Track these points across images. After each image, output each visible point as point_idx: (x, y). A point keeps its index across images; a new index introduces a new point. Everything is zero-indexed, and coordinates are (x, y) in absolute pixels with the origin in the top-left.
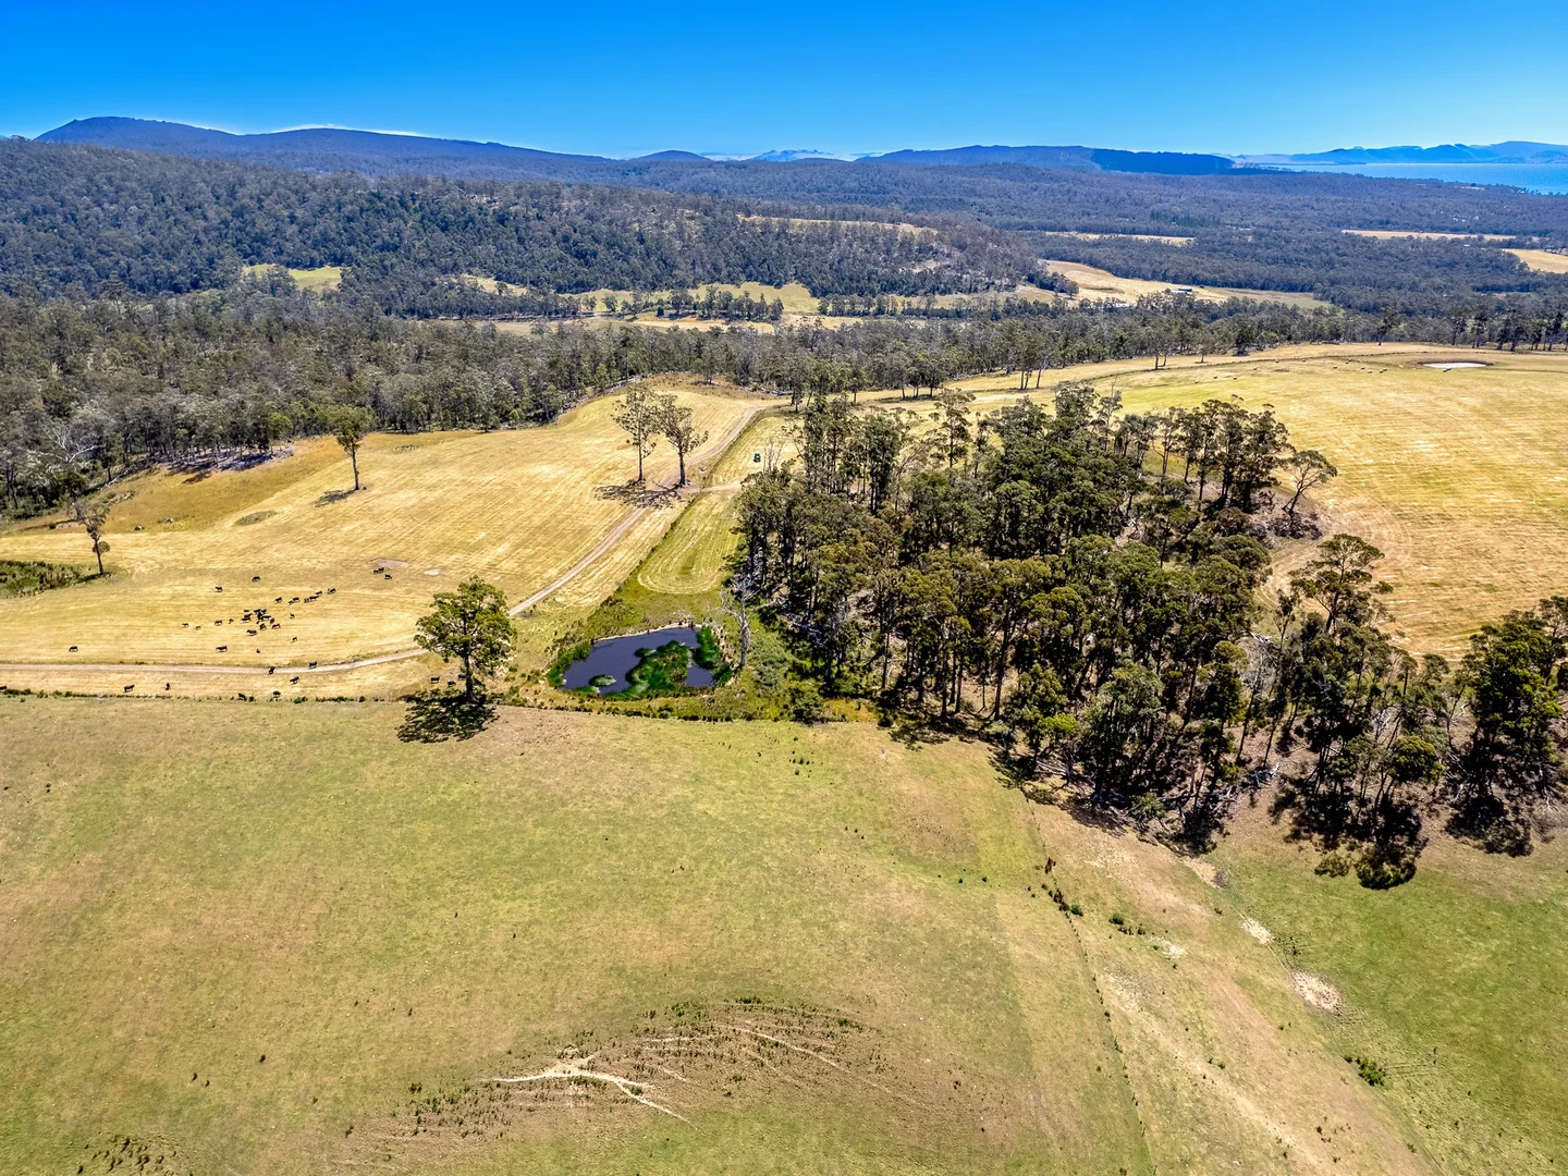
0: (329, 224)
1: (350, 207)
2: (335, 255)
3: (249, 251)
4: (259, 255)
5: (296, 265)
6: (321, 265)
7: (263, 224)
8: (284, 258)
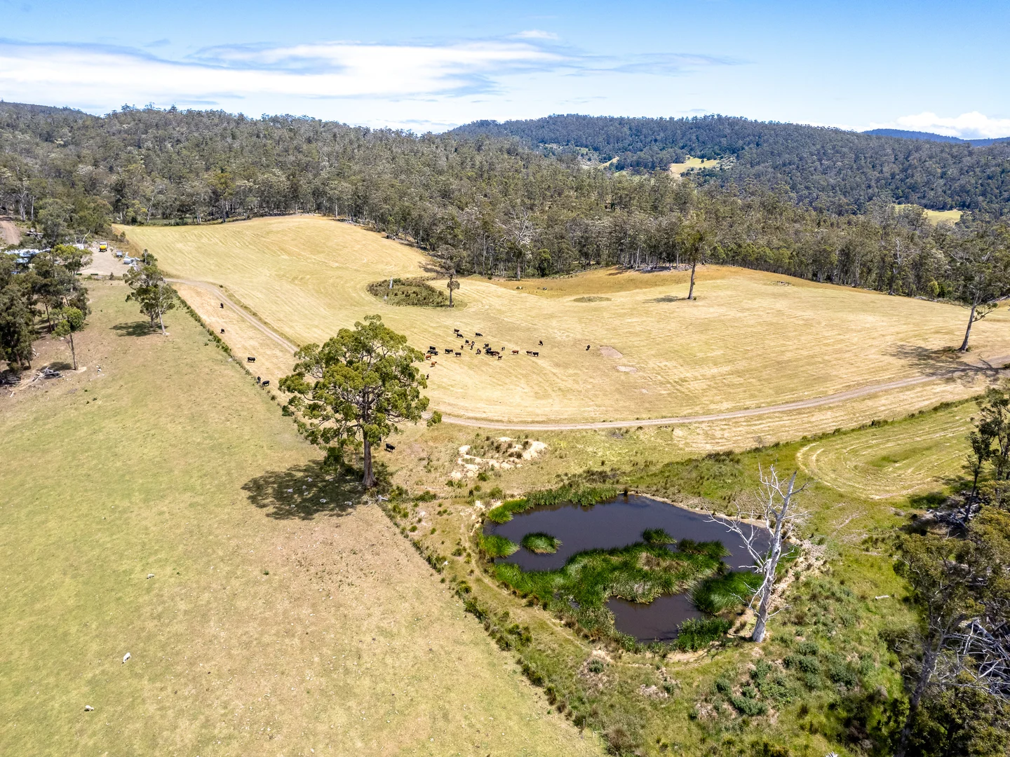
0: (969, 180)
1: (993, 169)
2: (964, 202)
3: (901, 194)
4: (907, 198)
5: (933, 207)
6: (951, 208)
7: (919, 177)
8: (924, 201)
